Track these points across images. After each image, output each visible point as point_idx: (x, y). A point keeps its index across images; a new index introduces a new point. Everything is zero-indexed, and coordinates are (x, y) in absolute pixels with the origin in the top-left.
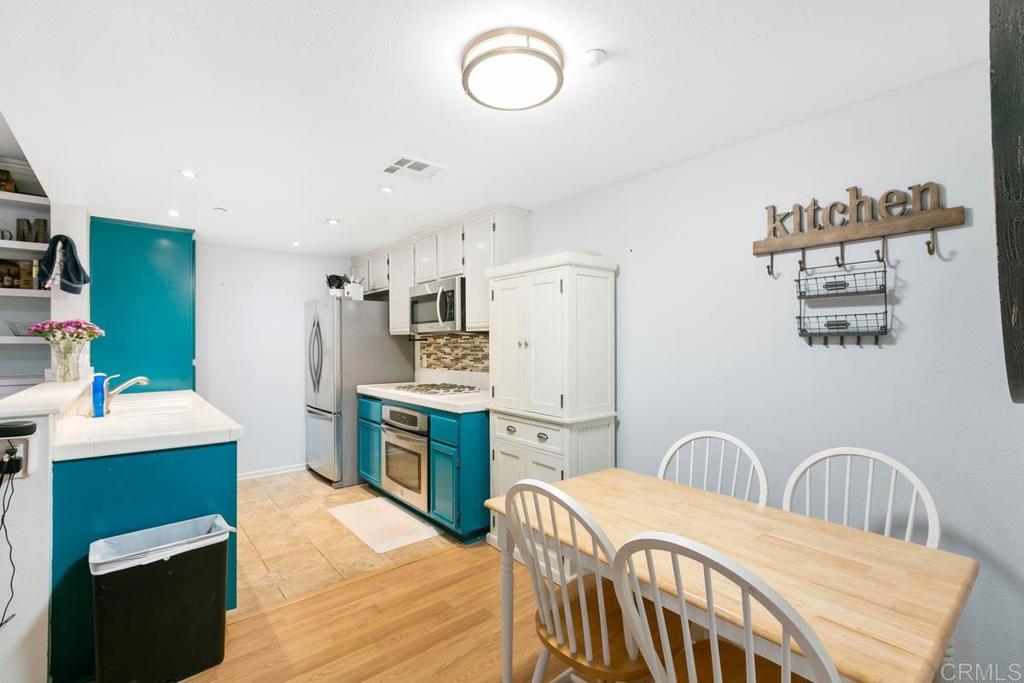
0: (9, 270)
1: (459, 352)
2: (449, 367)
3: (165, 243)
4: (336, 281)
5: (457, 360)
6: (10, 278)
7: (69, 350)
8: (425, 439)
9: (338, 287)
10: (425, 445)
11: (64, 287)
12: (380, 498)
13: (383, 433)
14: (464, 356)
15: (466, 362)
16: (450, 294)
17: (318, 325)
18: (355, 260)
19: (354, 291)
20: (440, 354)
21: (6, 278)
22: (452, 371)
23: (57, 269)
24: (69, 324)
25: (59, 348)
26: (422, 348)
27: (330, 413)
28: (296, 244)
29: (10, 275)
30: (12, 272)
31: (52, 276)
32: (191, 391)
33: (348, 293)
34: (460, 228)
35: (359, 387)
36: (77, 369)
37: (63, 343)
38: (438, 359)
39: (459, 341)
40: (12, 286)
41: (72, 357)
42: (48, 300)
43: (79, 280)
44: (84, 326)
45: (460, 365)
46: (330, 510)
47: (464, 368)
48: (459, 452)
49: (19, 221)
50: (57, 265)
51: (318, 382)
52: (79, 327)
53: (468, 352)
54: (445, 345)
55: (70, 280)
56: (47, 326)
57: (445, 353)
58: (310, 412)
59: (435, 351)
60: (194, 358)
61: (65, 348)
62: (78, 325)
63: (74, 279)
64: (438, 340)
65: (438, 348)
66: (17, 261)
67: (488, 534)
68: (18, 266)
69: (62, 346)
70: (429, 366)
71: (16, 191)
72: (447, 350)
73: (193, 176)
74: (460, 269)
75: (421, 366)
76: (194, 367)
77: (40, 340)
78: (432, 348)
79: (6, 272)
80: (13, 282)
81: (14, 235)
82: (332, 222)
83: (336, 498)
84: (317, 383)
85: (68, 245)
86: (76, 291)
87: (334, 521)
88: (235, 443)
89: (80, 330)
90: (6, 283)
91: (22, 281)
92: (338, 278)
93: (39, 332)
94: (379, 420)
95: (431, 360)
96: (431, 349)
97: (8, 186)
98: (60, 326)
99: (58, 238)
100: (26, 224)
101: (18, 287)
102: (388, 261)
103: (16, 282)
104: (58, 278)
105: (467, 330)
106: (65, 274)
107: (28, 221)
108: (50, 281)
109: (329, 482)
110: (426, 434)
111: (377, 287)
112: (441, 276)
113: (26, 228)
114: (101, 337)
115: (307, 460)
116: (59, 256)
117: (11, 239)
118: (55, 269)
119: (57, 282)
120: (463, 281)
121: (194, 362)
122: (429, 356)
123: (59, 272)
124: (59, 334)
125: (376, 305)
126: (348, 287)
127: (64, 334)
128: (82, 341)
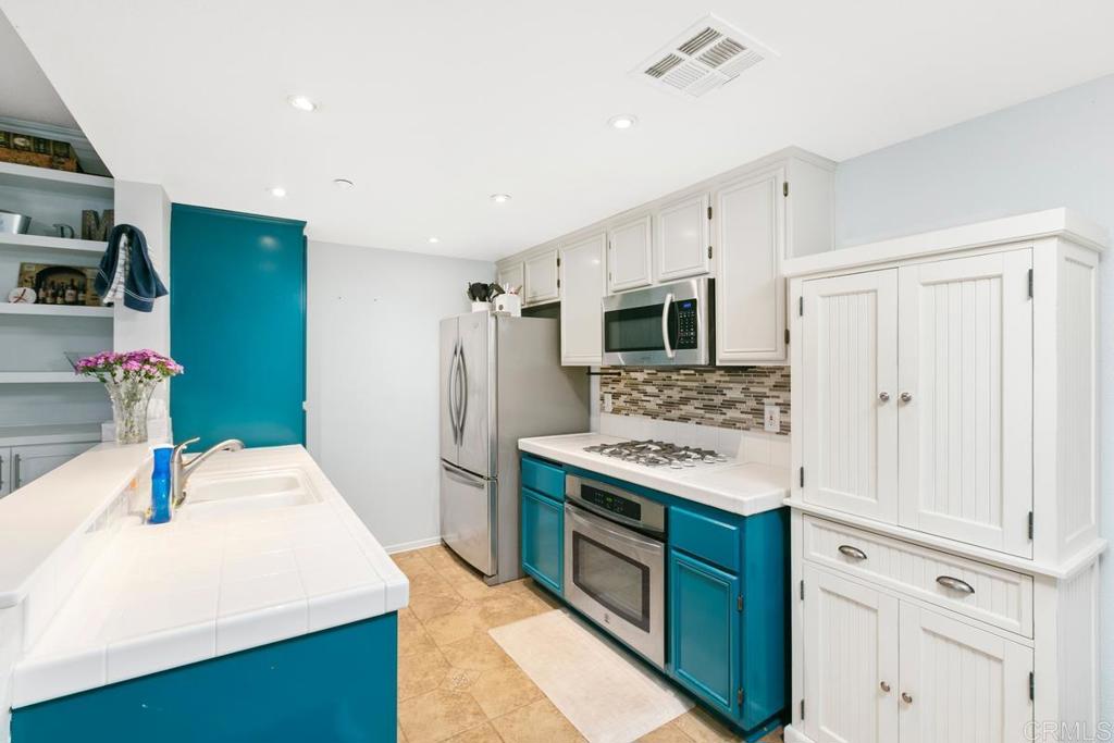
0: (72, 281)
1: (675, 394)
2: (654, 416)
3: (268, 242)
4: (480, 292)
5: (670, 405)
6: (73, 292)
7: (133, 397)
8: (659, 546)
9: (483, 300)
10: (661, 554)
11: (130, 302)
12: (559, 611)
13: (566, 515)
14: (685, 401)
15: (688, 409)
16: (689, 305)
17: (461, 352)
18: (503, 265)
19: (510, 303)
20: (635, 395)
21: (69, 291)
22: (659, 422)
23: (120, 275)
24: (132, 357)
25: (119, 394)
26: (604, 384)
27: (482, 477)
28: (433, 240)
29: (73, 288)
30: (76, 284)
31: (113, 286)
32: (300, 446)
33: (501, 307)
34: (706, 198)
35: (520, 440)
36: (145, 422)
37: (125, 387)
38: (634, 402)
39: (674, 376)
40: (75, 303)
41: (138, 407)
42: (110, 321)
43: (149, 291)
44: (152, 360)
45: (675, 413)
46: (493, 633)
47: (684, 419)
48: (741, 582)
49: (84, 212)
50: (119, 269)
51: (462, 430)
52: (146, 361)
53: (694, 394)
54: (646, 382)
55: (137, 292)
56: (101, 361)
57: (645, 394)
58: (447, 469)
59: (628, 390)
60: (304, 399)
61: (127, 393)
62: (144, 358)
63: (143, 291)
64: (633, 375)
65: (634, 386)
66: (82, 268)
67: (788, 728)
68: (83, 275)
69: (122, 391)
70: (616, 411)
71: (80, 170)
72: (650, 389)
73: (309, 107)
74: (707, 265)
75: (602, 409)
76: (304, 412)
77: (93, 378)
78: (622, 385)
79: (69, 283)
80: (77, 296)
81: (78, 231)
82: (501, 199)
83: (496, 606)
84: (459, 432)
85: (135, 237)
86: (146, 307)
87: (505, 661)
88: (395, 613)
89: (147, 367)
90: (68, 299)
91: (88, 296)
92: (485, 287)
93: (90, 368)
94: (562, 497)
95: (620, 402)
96: (620, 387)
97: (69, 164)
98: (120, 360)
99: (123, 229)
100: (93, 217)
101: (83, 303)
102: (558, 261)
103: (81, 297)
104: (121, 288)
105: (718, 364)
106: (131, 283)
107: (96, 214)
108: (110, 293)
109: (479, 574)
110: (663, 537)
111: (538, 299)
112: (662, 277)
113: (93, 222)
114: (179, 375)
115: (443, 532)
116: (122, 256)
117: (73, 237)
118: (117, 275)
119: (120, 295)
120: (712, 284)
121: (305, 405)
122: (616, 396)
123: (123, 280)
124: (120, 372)
125: (540, 324)
126: (500, 300)
127: (127, 372)
128: (151, 382)
